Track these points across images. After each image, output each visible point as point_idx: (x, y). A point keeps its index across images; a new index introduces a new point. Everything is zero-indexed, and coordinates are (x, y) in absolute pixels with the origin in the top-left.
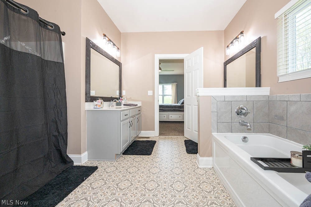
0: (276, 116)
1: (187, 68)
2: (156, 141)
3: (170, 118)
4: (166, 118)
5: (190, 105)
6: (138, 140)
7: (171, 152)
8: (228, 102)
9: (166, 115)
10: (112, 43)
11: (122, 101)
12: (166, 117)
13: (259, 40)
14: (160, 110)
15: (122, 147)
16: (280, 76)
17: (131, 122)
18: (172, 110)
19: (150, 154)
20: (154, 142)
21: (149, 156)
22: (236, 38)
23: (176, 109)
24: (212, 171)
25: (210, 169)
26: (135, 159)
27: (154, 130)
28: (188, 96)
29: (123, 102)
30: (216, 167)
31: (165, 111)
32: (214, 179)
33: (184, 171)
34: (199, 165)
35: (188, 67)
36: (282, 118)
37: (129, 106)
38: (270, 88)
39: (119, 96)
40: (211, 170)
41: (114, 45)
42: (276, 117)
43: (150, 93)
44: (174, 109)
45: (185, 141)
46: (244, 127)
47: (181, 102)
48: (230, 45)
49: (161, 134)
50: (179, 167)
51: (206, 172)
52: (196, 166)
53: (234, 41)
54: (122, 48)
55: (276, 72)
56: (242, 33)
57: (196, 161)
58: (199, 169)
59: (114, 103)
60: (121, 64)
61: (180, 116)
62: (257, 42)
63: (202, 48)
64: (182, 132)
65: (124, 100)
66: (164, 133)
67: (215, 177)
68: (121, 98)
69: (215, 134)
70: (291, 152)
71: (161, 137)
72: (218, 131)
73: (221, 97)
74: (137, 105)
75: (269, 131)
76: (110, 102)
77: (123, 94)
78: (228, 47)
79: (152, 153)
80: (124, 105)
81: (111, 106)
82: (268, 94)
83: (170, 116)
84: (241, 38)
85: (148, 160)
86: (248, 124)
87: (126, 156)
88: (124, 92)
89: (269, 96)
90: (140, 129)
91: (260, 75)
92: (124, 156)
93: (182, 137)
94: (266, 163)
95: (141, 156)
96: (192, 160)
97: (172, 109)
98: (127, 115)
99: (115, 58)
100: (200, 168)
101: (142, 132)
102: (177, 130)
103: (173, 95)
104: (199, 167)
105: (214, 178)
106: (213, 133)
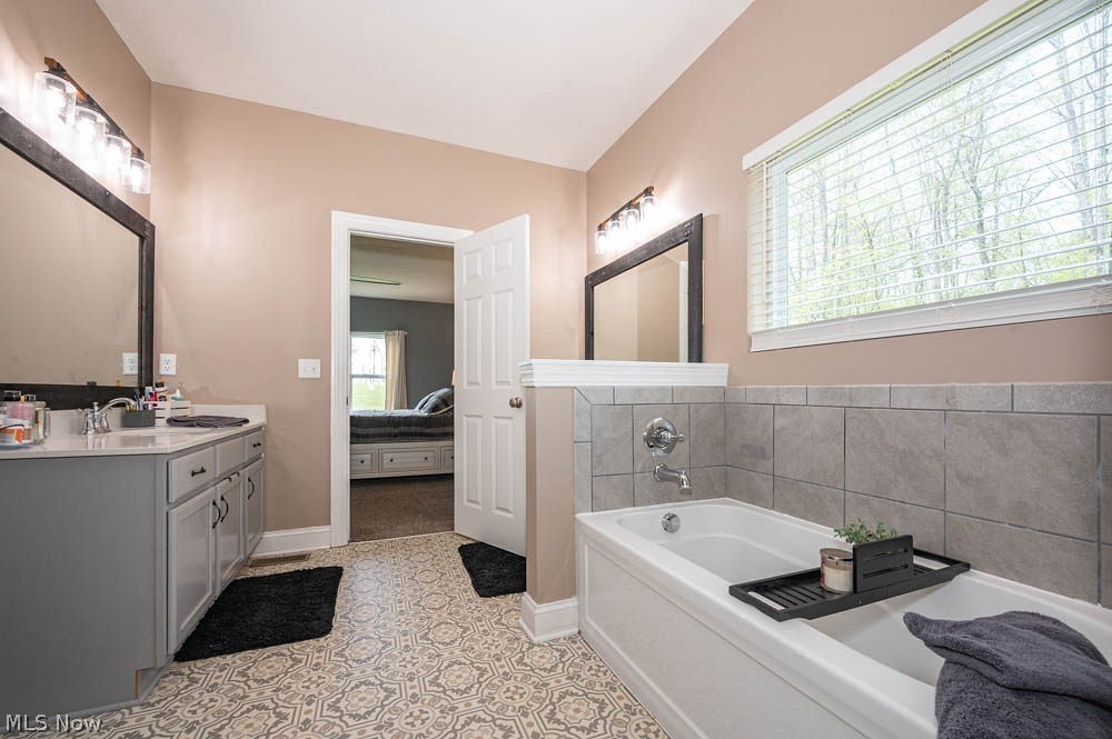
0: (745, 446)
1: (465, 281)
2: (341, 569)
3: (385, 466)
4: (369, 468)
5: (480, 417)
6: (251, 575)
7: (417, 604)
8: (623, 407)
9: (368, 456)
10: (101, 119)
11: (160, 404)
12: (367, 462)
13: (699, 223)
14: (352, 435)
15: (179, 625)
16: (754, 333)
17: (219, 502)
18: (396, 436)
19: (325, 629)
20: (336, 573)
21: (322, 639)
22: (629, 205)
23: (413, 429)
24: (579, 644)
25: (572, 639)
26: (250, 672)
27: (329, 523)
28: (469, 384)
29: (166, 409)
30: (594, 627)
31: (365, 440)
32: (593, 672)
33: (486, 670)
34: (534, 632)
35: (468, 278)
36: (760, 453)
37: (199, 425)
38: (727, 365)
39: (136, 379)
40: (575, 643)
41: (115, 129)
42: (745, 452)
43: (308, 368)
44: (402, 429)
45: (462, 549)
46: (666, 485)
47: (428, 405)
48: (610, 223)
49: (357, 534)
50: (463, 660)
51: (563, 654)
52: (524, 638)
53: (625, 212)
54: (154, 149)
55: (744, 323)
56: (648, 192)
57: (521, 621)
58: (536, 649)
59: (111, 415)
60: (153, 227)
61: (425, 454)
62: (693, 228)
63: (527, 217)
64: (444, 516)
65: (169, 397)
66: (368, 526)
67: (592, 663)
68: (149, 389)
69: (584, 517)
70: (822, 551)
71: (363, 548)
72: (597, 505)
73: (603, 389)
74: (246, 421)
75: (726, 489)
76: (88, 410)
77: (163, 372)
78: (601, 227)
79: (335, 625)
80: (173, 422)
81: (97, 431)
82: (723, 382)
83: (387, 457)
84: (647, 207)
85: (321, 661)
86: (683, 477)
87: (199, 663)
88: (168, 362)
89: (724, 391)
90: (259, 524)
91: (701, 327)
92: (185, 668)
93: (445, 535)
94: (769, 595)
95: (284, 648)
96: (503, 621)
97: (397, 431)
98: (203, 471)
99: (118, 191)
100: (539, 645)
101: (268, 535)
102: (418, 512)
103: (390, 378)
104: (536, 640)
105: (591, 668)
106: (578, 516)
